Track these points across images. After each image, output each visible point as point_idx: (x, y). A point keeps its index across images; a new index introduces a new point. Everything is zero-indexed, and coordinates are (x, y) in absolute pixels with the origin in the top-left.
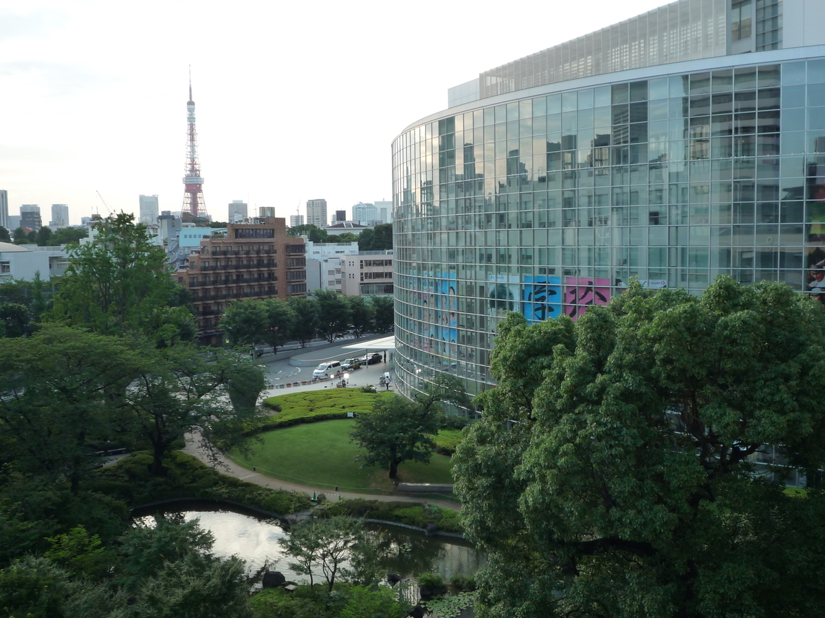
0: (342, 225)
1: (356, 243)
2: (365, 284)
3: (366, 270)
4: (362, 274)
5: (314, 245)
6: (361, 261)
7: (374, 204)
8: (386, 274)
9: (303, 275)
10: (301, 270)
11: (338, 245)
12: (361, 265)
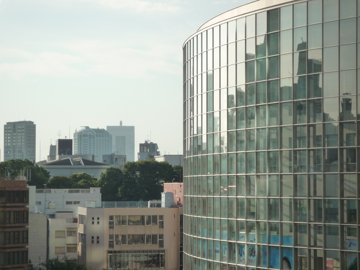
0: (67, 162)
1: (98, 190)
2: (115, 252)
3: (118, 230)
4: (111, 237)
5: (37, 192)
6: (111, 218)
7: (106, 129)
8: (149, 236)
9: (24, 237)
10: (21, 229)
11: (70, 192)
12: (111, 223)
